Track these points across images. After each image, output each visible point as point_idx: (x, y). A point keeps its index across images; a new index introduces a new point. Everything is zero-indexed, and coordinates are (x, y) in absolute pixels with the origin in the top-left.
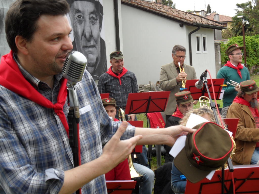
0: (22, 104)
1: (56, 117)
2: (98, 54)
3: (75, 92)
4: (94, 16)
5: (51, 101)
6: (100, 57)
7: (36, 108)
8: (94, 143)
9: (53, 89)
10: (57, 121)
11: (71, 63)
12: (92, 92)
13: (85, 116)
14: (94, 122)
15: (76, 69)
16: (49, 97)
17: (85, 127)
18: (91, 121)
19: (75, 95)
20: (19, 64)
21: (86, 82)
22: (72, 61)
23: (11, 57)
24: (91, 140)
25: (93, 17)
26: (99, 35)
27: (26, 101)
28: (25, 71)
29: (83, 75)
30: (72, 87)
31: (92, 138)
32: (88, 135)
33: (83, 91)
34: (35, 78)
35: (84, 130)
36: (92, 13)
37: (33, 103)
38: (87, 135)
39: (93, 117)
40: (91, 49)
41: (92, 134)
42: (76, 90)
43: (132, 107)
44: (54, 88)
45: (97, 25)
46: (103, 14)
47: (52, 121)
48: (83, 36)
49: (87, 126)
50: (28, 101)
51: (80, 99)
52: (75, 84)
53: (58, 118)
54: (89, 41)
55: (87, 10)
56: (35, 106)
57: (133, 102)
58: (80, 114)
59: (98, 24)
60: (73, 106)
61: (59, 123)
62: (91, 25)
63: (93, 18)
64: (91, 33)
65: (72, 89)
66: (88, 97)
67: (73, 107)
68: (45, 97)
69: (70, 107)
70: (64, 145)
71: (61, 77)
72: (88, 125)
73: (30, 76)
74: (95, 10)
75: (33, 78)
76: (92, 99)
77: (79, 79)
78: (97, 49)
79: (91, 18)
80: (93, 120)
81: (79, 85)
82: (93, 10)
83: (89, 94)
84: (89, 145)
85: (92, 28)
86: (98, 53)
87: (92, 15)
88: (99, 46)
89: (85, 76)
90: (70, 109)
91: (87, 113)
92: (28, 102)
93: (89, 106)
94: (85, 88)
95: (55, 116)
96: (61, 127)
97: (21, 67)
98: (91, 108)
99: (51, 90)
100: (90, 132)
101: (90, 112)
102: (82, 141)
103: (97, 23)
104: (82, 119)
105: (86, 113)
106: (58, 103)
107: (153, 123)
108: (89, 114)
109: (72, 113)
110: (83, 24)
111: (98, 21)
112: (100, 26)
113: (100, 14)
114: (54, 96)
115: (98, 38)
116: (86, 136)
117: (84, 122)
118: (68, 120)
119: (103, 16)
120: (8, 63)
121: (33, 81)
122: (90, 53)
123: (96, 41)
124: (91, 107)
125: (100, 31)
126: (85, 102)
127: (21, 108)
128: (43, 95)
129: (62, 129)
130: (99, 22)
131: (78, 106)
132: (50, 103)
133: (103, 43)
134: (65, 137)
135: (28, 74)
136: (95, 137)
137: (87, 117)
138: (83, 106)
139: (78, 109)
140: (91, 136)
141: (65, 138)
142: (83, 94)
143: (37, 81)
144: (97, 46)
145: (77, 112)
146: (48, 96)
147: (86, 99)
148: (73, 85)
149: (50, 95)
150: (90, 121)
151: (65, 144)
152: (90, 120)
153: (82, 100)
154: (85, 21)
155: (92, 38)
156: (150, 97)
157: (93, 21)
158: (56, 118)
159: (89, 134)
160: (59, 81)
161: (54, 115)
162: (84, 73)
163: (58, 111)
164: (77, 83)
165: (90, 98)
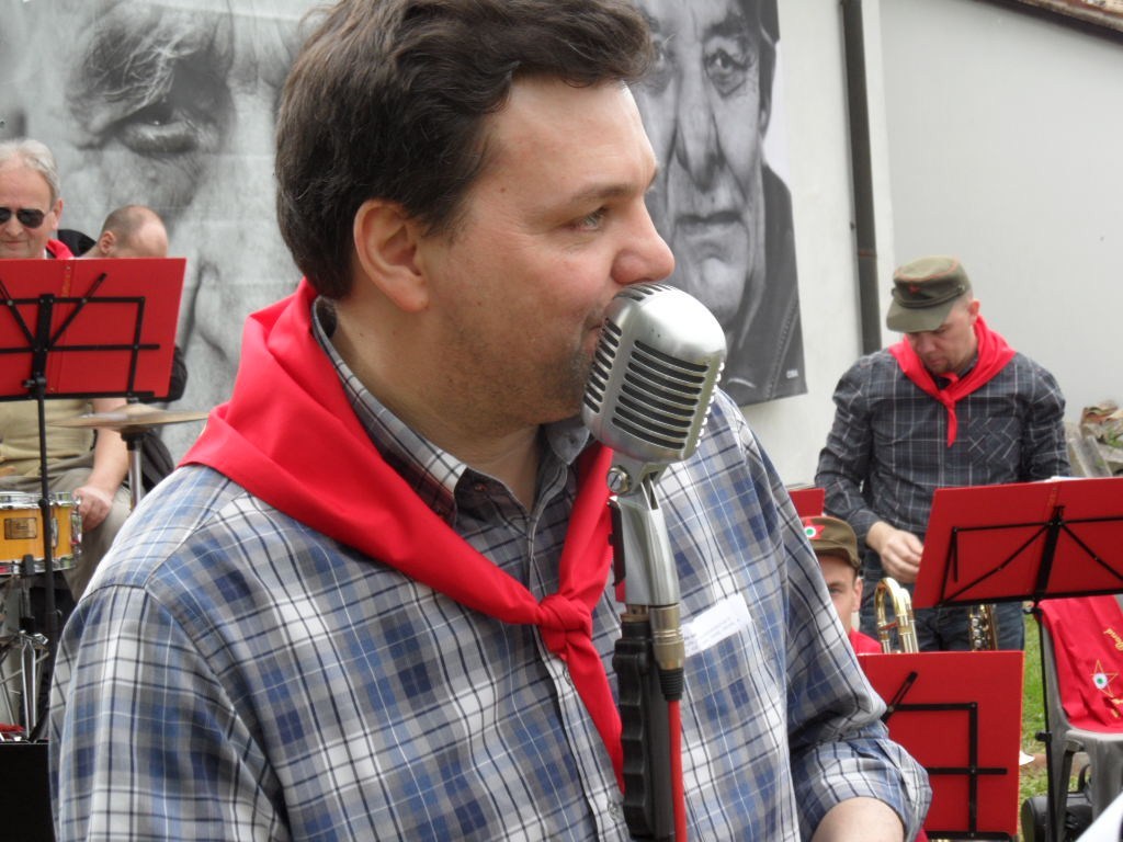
0: (362, 605)
1: (556, 669)
2: (751, 262)
3: (656, 519)
4: (732, 47)
5: (525, 582)
6: (763, 274)
7: (439, 626)
8: (766, 816)
9: (534, 506)
10: (559, 694)
11: (635, 355)
12: (753, 522)
13: (718, 662)
14: (764, 696)
15: (664, 388)
16: (514, 560)
17: (716, 728)
18: (749, 687)
19: (657, 537)
20: (345, 370)
21: (718, 463)
22: (637, 343)
23: (304, 327)
24: (750, 803)
25: (722, 53)
26: (757, 153)
27: (383, 587)
28: (382, 411)
29: (706, 421)
30: (639, 490)
31: (755, 792)
32: (731, 772)
33: (700, 514)
34: (439, 451)
35: (709, 742)
36: (718, 29)
37: (423, 591)
38: (725, 774)
39: (762, 669)
40: (716, 232)
41: (756, 769)
42: (664, 507)
43: (952, 563)
44: (542, 507)
45: (749, 98)
46: (775, 36)
47: (529, 696)
48: (675, 160)
49: (727, 722)
50: (396, 581)
51: (686, 565)
52: (654, 476)
53: (563, 680)
54: (705, 184)
55: (694, 15)
56: (432, 612)
57: (961, 537)
58: (689, 652)
59: (754, 91)
60: (645, 600)
61: (572, 707)
62: (715, 96)
63: (727, 60)
64: (713, 145)
65: (639, 506)
66: (734, 551)
67: (643, 607)
68: (490, 556)
69: (627, 606)
70: (595, 832)
71: (582, 446)
72: (735, 713)
73: (410, 439)
74: (737, 11)
75: (425, 448)
76: (755, 559)
77: (681, 446)
78: (747, 232)
79: (714, 57)
80: (758, 681)
81: (679, 480)
82: (725, 13)
83: (737, 529)
84: (740, 828)
85: (719, 115)
86: (752, 255)
87: (717, 43)
88: (756, 215)
89: (712, 425)
90: (627, 620)
91: (728, 647)
92: (395, 587)
93: (739, 601)
94: (710, 499)
95: (548, 665)
96: (581, 730)
97: (356, 384)
98: (751, 612)
99: (524, 518)
100: (744, 755)
101: (746, 636)
102: (698, 808)
103: (749, 85)
104: (701, 679)
105: (721, 643)
106: (564, 594)
107: (1071, 656)
108: (736, 652)
109: (642, 640)
110: (669, 95)
111: (753, 75)
112: (764, 103)
113: (761, 35)
114: (541, 548)
115: (753, 168)
116: (723, 779)
117: (707, 701)
118: (616, 687)
119: (779, 47)
120: (282, 361)
121: (427, 470)
122: (711, 256)
123: (743, 187)
124: (748, 606)
125: (762, 129)
126: (714, 578)
127: (355, 624)
128: (480, 544)
129: (584, 740)
130: (757, 79)
131: (672, 601)
132: (518, 593)
133: (777, 197)
134: (600, 788)
135: (397, 425)
136: (768, 785)
137: (727, 669)
138: (701, 606)
139: (673, 618)
140: (749, 776)
141: (603, 795)
142: (704, 533)
143: (447, 468)
144: (748, 217)
145: (669, 633)
146: (508, 553)
147: (719, 563)
148: (645, 482)
149: (519, 542)
150: (742, 693)
151: (600, 829)
152: (745, 682)
153: (695, 568)
154: (680, 75)
155: (722, 168)
156: (1058, 510)
157: (723, 76)
158: (553, 675)
159: (736, 769)
160: (571, 468)
161: (544, 658)
162: (709, 410)
163: (567, 637)
164: (668, 471)
165: (740, 553)
